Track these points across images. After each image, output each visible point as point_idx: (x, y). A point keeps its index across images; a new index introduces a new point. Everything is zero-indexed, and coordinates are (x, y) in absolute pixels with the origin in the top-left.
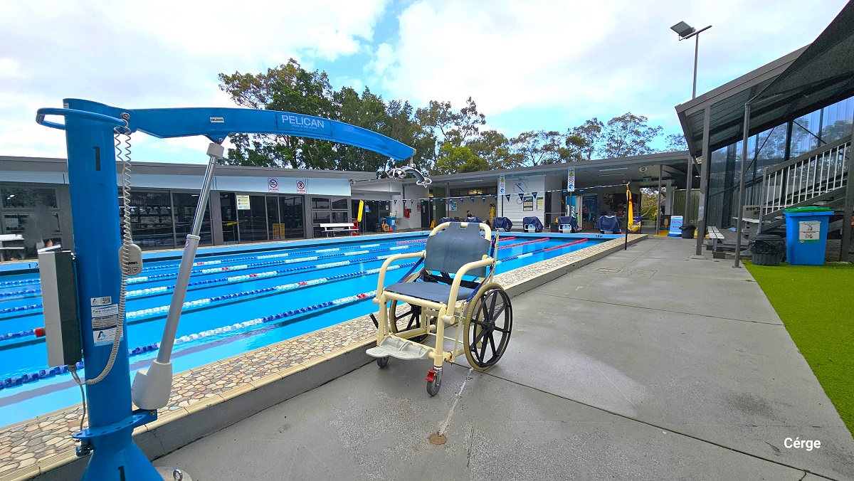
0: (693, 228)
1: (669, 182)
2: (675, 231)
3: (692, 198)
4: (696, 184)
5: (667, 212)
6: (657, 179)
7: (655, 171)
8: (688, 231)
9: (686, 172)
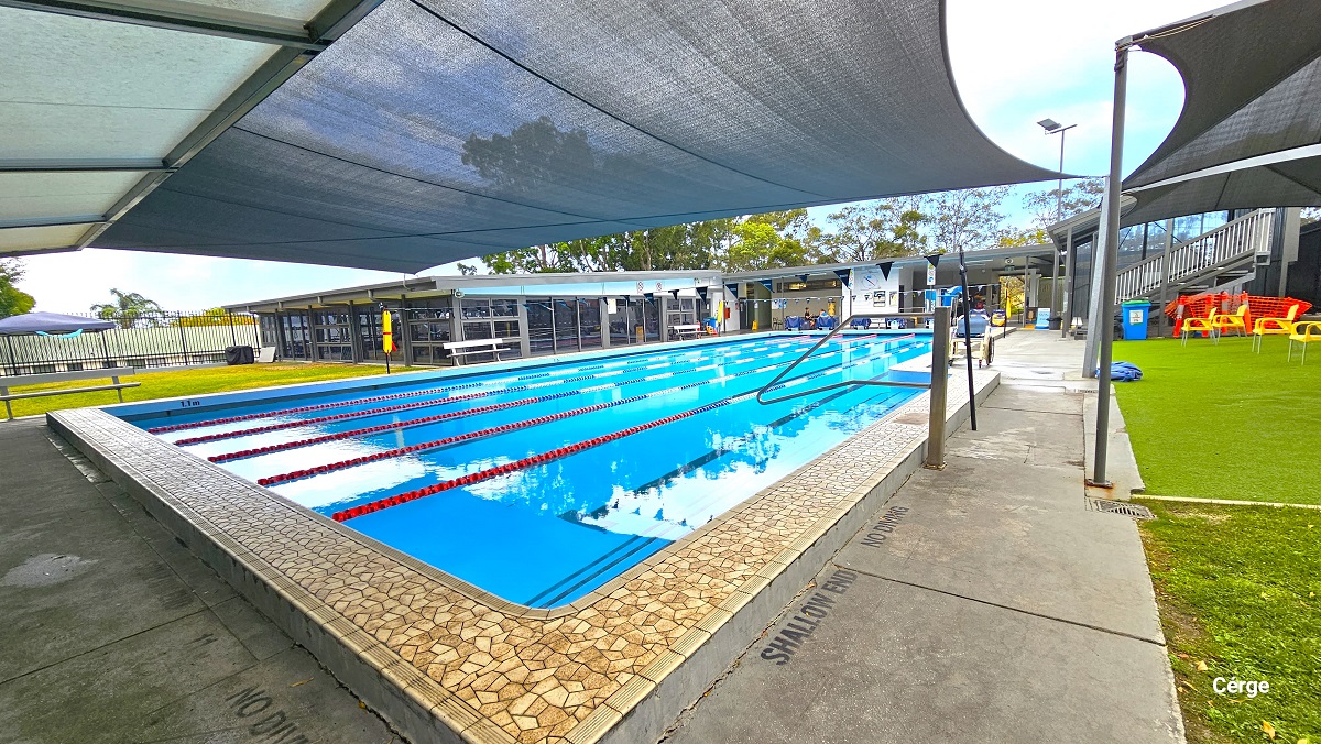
0: (1059, 319)
1: (1034, 271)
2: (1042, 321)
3: (1058, 287)
4: (1062, 273)
5: (1032, 305)
6: (1024, 267)
7: (1021, 261)
8: (1055, 322)
9: (1053, 262)
